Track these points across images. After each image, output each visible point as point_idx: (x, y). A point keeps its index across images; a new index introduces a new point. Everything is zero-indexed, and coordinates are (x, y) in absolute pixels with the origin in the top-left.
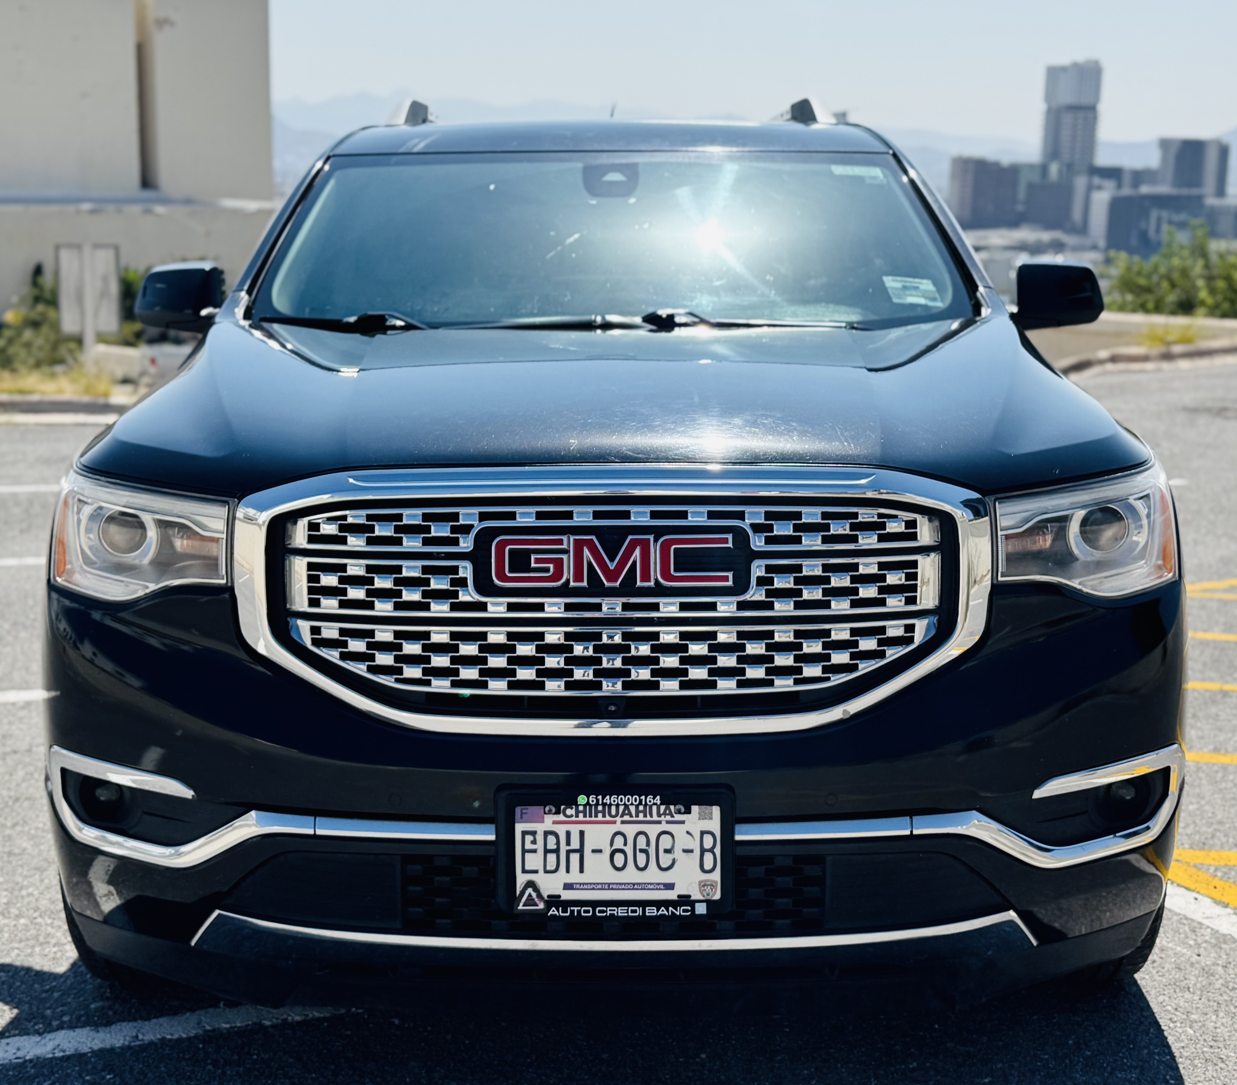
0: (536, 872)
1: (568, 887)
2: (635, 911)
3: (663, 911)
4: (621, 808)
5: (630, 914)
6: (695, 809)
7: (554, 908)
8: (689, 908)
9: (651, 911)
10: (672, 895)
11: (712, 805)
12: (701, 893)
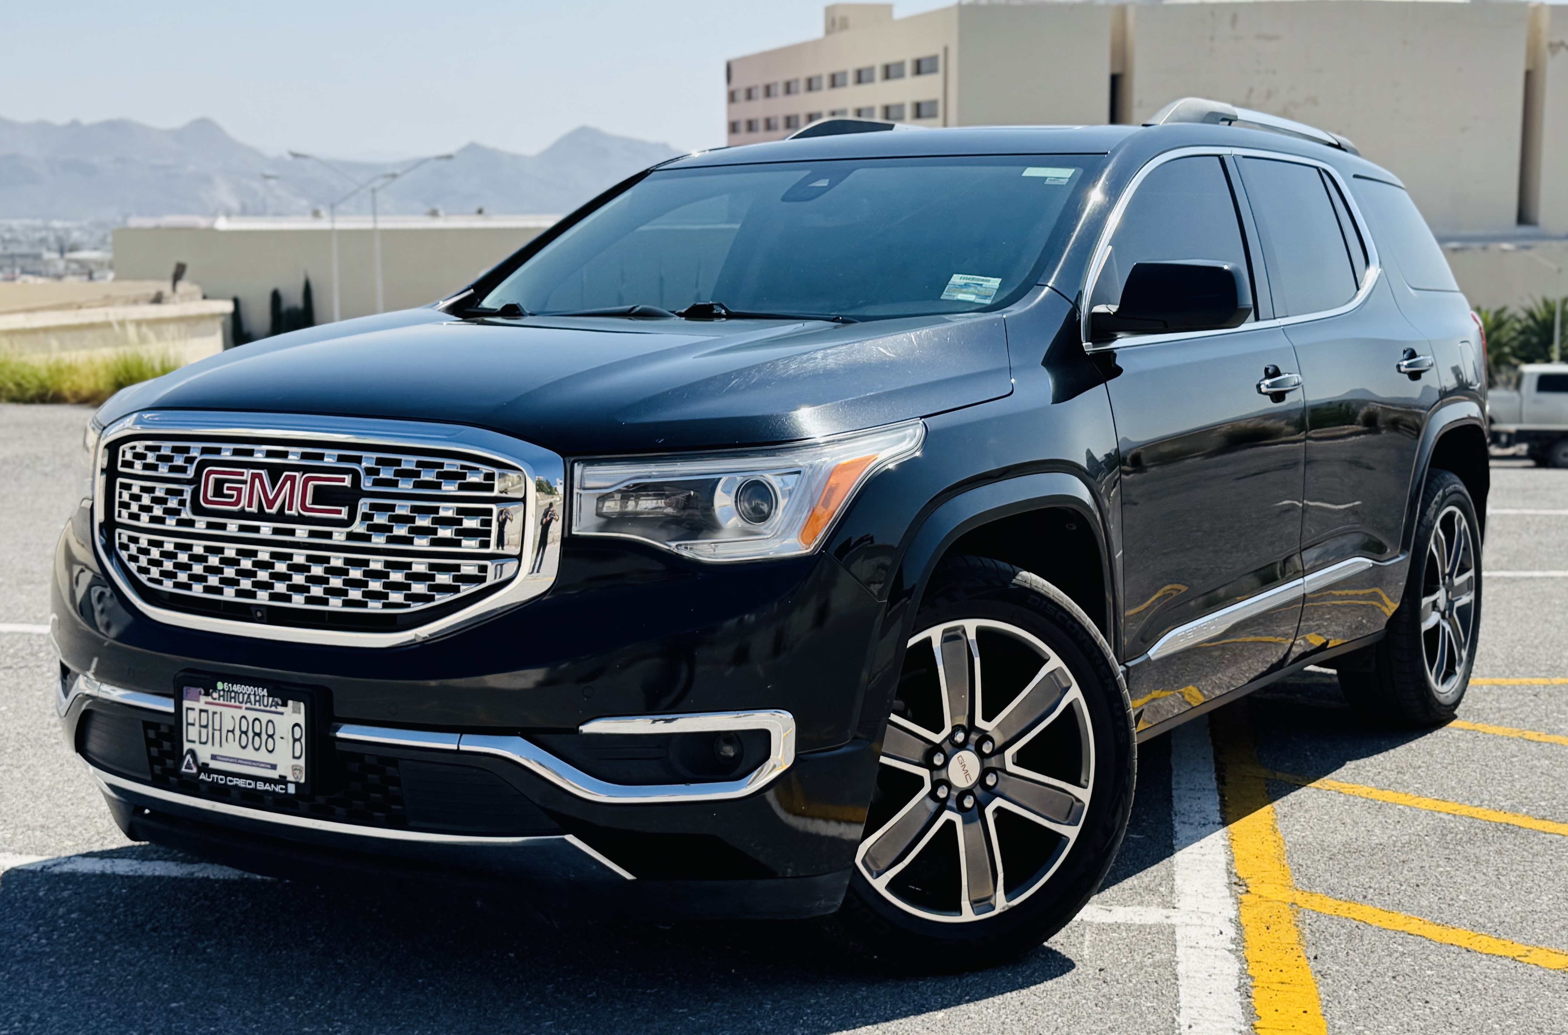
0: (194, 742)
1: (214, 757)
2: (250, 784)
3: (267, 787)
4: (246, 697)
5: (247, 786)
6: (290, 703)
7: (203, 774)
8: (283, 787)
9: (260, 786)
10: (274, 774)
11: (300, 701)
12: (294, 774)
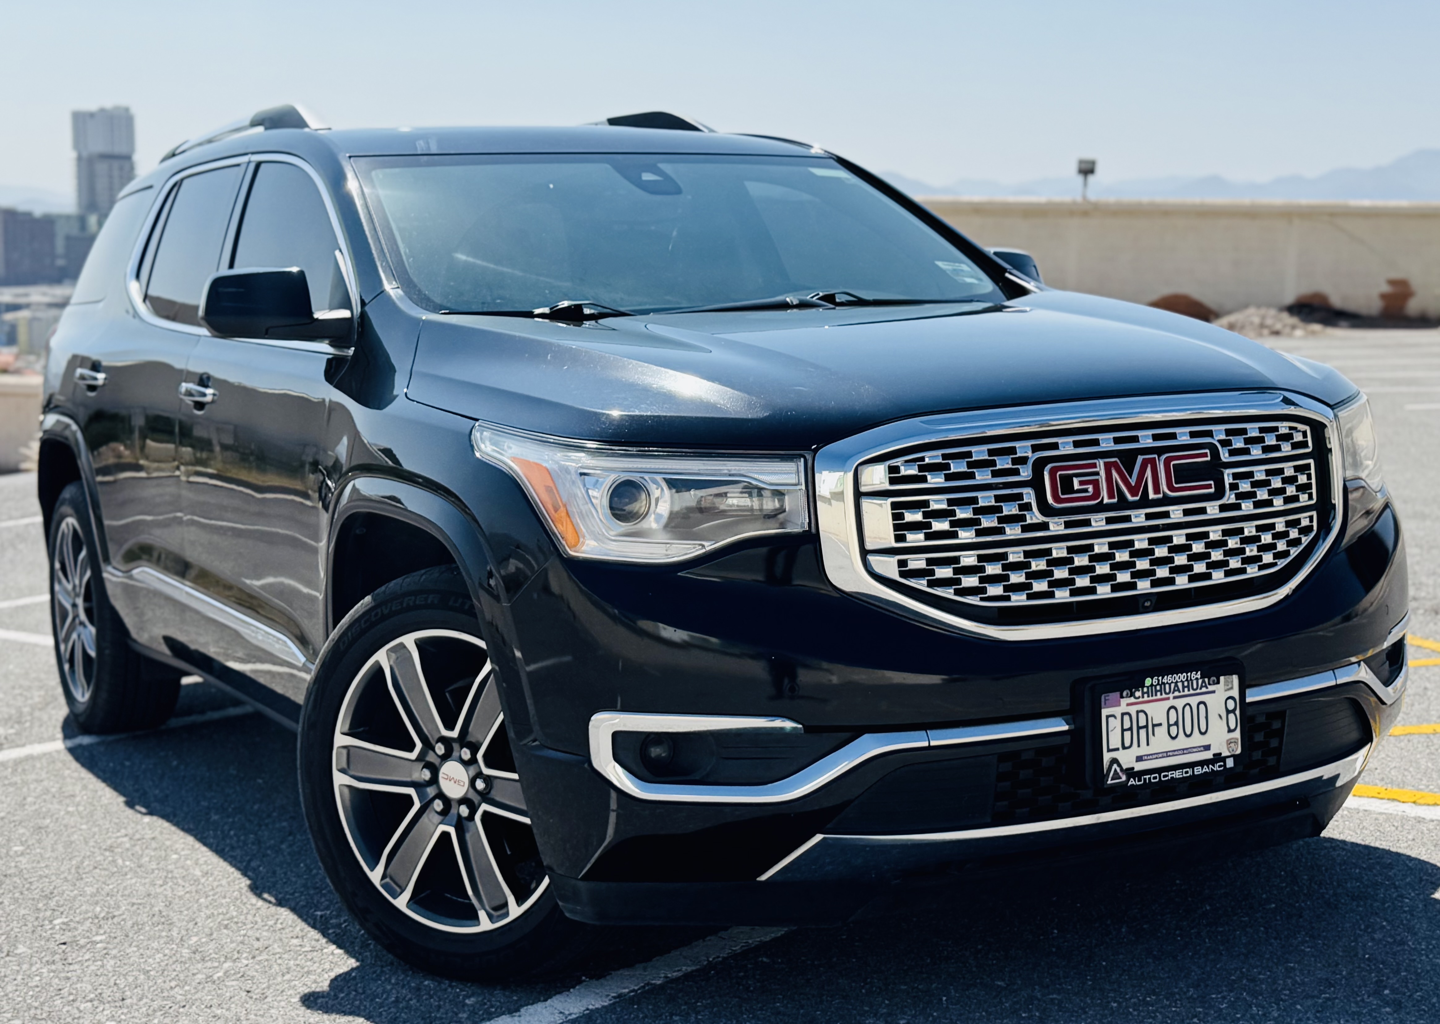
0: (1117, 749)
1: (1139, 759)
2: (1187, 772)
3: (1206, 769)
4: (1173, 685)
5: (1185, 775)
6: (1222, 678)
7: (1132, 779)
8: (1222, 763)
9: (1198, 771)
10: (1208, 755)
11: (1232, 674)
12: (1229, 749)
